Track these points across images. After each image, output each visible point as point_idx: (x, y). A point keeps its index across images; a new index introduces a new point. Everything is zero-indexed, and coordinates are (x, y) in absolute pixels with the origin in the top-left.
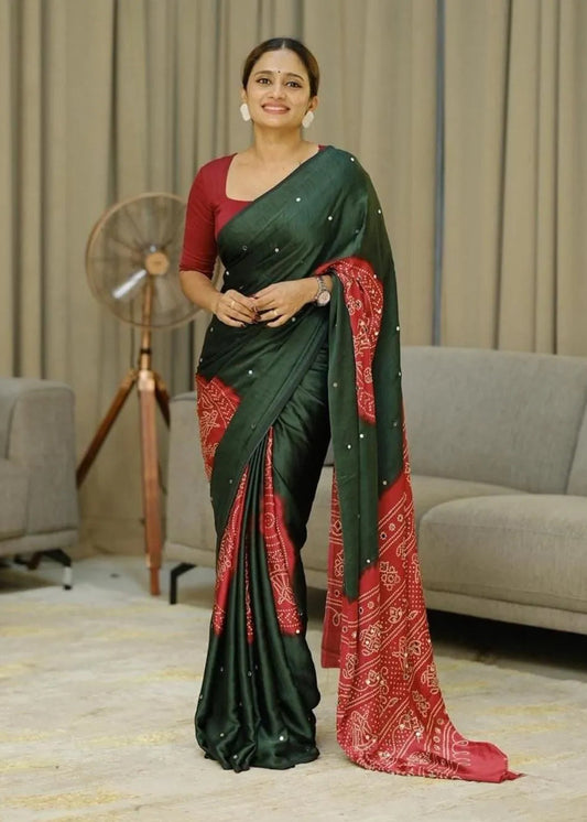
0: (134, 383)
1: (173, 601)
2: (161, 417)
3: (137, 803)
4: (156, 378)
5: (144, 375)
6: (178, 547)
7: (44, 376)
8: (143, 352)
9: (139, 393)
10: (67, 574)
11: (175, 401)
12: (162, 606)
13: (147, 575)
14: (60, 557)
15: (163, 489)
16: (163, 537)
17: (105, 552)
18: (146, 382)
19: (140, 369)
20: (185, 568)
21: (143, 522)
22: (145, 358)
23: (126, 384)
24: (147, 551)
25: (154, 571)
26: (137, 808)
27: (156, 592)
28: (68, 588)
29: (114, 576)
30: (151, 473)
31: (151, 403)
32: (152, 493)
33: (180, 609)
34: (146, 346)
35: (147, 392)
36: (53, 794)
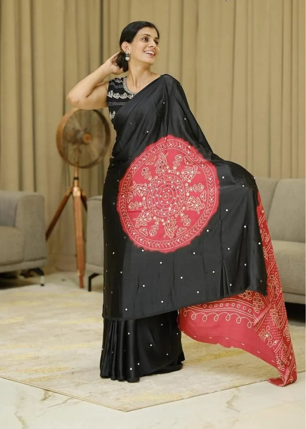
0: (71, 193)
1: (90, 290)
2: (83, 207)
3: (73, 371)
4: (81, 191)
5: (76, 189)
6: (91, 266)
7: (35, 190)
8: (75, 179)
9: (73, 198)
10: (42, 279)
11: (90, 200)
12: (85, 293)
13: (78, 280)
14: (39, 272)
15: (85, 240)
16: (85, 261)
17: (59, 270)
18: (77, 192)
19: (74, 186)
20: (95, 275)
21: (76, 255)
22: (76, 181)
23: (68, 193)
24: (78, 268)
25: (81, 278)
26: (73, 373)
27: (82, 286)
28: (42, 285)
29: (63, 280)
30: (79, 233)
31: (79, 202)
32: (80, 242)
33: (93, 294)
34: (76, 176)
35: (76, 197)
36: (37, 368)
